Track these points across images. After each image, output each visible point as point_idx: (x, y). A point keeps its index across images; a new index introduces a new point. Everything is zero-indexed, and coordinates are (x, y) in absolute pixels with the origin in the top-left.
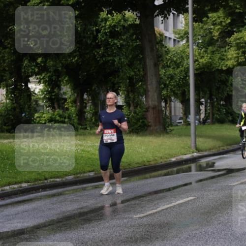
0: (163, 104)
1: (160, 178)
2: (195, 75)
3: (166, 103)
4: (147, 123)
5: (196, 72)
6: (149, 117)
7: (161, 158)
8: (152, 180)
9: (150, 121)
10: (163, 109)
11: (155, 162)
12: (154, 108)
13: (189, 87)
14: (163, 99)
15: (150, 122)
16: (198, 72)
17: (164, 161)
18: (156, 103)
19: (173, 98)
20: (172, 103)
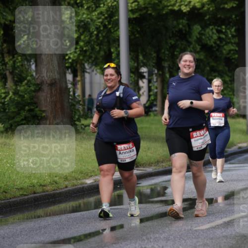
0: (69, 77)
1: (64, 217)
2: (130, 21)
3: (75, 76)
4: (38, 113)
5: (132, 16)
6: (43, 102)
7: (66, 179)
8: (49, 220)
9: (44, 109)
10: (70, 86)
11: (54, 187)
12: (52, 84)
13: (119, 45)
14: (68, 68)
15: (44, 111)
16: (135, 16)
17: (70, 185)
18: (57, 76)
19: (87, 66)
20: (87, 76)
